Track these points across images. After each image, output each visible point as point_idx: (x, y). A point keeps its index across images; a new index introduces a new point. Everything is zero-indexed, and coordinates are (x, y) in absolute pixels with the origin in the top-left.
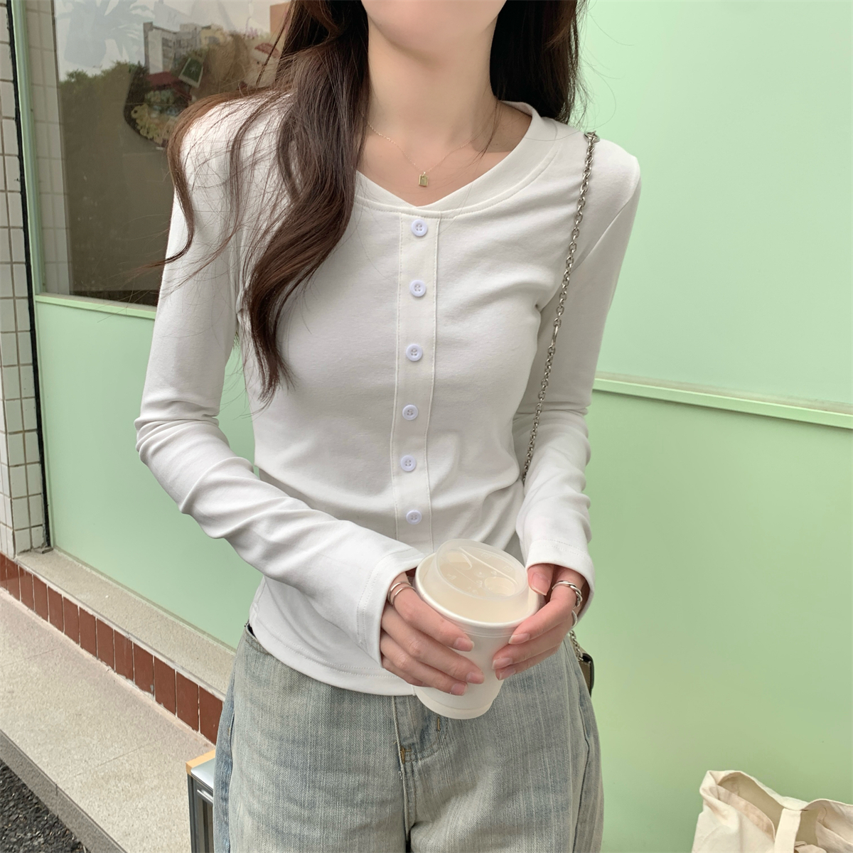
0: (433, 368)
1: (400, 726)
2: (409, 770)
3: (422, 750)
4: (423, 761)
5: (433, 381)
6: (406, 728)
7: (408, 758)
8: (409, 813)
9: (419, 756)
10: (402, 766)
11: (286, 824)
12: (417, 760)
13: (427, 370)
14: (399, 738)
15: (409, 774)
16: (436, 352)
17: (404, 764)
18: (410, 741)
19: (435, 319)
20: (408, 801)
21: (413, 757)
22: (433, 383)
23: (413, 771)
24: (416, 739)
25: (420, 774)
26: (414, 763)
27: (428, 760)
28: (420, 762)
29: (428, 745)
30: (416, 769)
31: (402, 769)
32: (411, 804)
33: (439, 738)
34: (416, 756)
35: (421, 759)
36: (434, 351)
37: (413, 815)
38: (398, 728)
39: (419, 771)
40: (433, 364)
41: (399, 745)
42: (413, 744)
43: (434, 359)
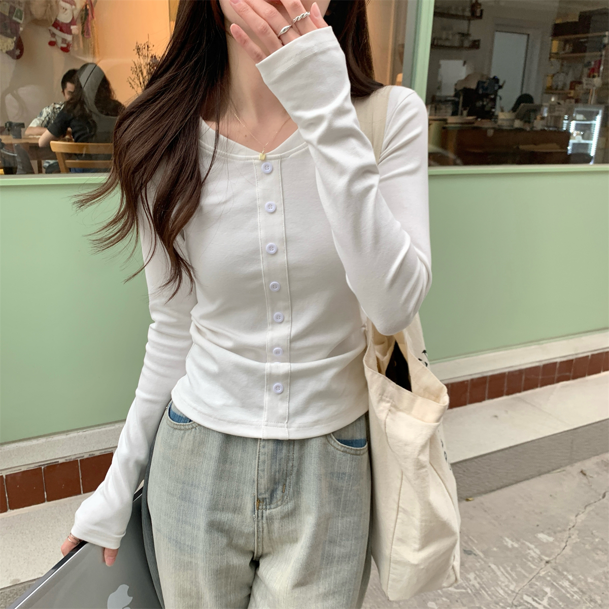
0: (286, 257)
1: (259, 485)
2: (260, 515)
3: (271, 503)
4: (270, 511)
5: (286, 265)
6: (262, 487)
7: (260, 507)
8: (258, 546)
9: (268, 507)
10: (256, 511)
11: (183, 538)
12: (266, 509)
13: (282, 259)
14: (257, 493)
15: (260, 518)
16: (286, 247)
17: (258, 510)
18: (264, 496)
19: (284, 225)
20: (258, 538)
21: (264, 507)
22: (287, 267)
23: (262, 517)
24: (267, 495)
25: (267, 519)
26: (264, 511)
27: (273, 510)
28: (268, 511)
29: (275, 501)
30: (264, 515)
31: (256, 514)
32: (259, 540)
33: (283, 497)
34: (266, 507)
35: (269, 509)
36: (285, 246)
37: (260, 548)
38: (257, 486)
39: (266, 517)
40: (285, 255)
41: (256, 497)
42: (266, 498)
43: (285, 251)
